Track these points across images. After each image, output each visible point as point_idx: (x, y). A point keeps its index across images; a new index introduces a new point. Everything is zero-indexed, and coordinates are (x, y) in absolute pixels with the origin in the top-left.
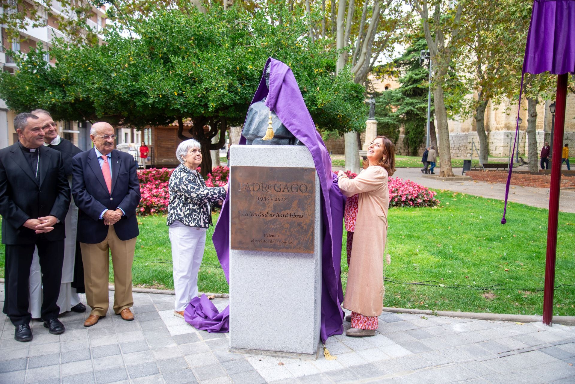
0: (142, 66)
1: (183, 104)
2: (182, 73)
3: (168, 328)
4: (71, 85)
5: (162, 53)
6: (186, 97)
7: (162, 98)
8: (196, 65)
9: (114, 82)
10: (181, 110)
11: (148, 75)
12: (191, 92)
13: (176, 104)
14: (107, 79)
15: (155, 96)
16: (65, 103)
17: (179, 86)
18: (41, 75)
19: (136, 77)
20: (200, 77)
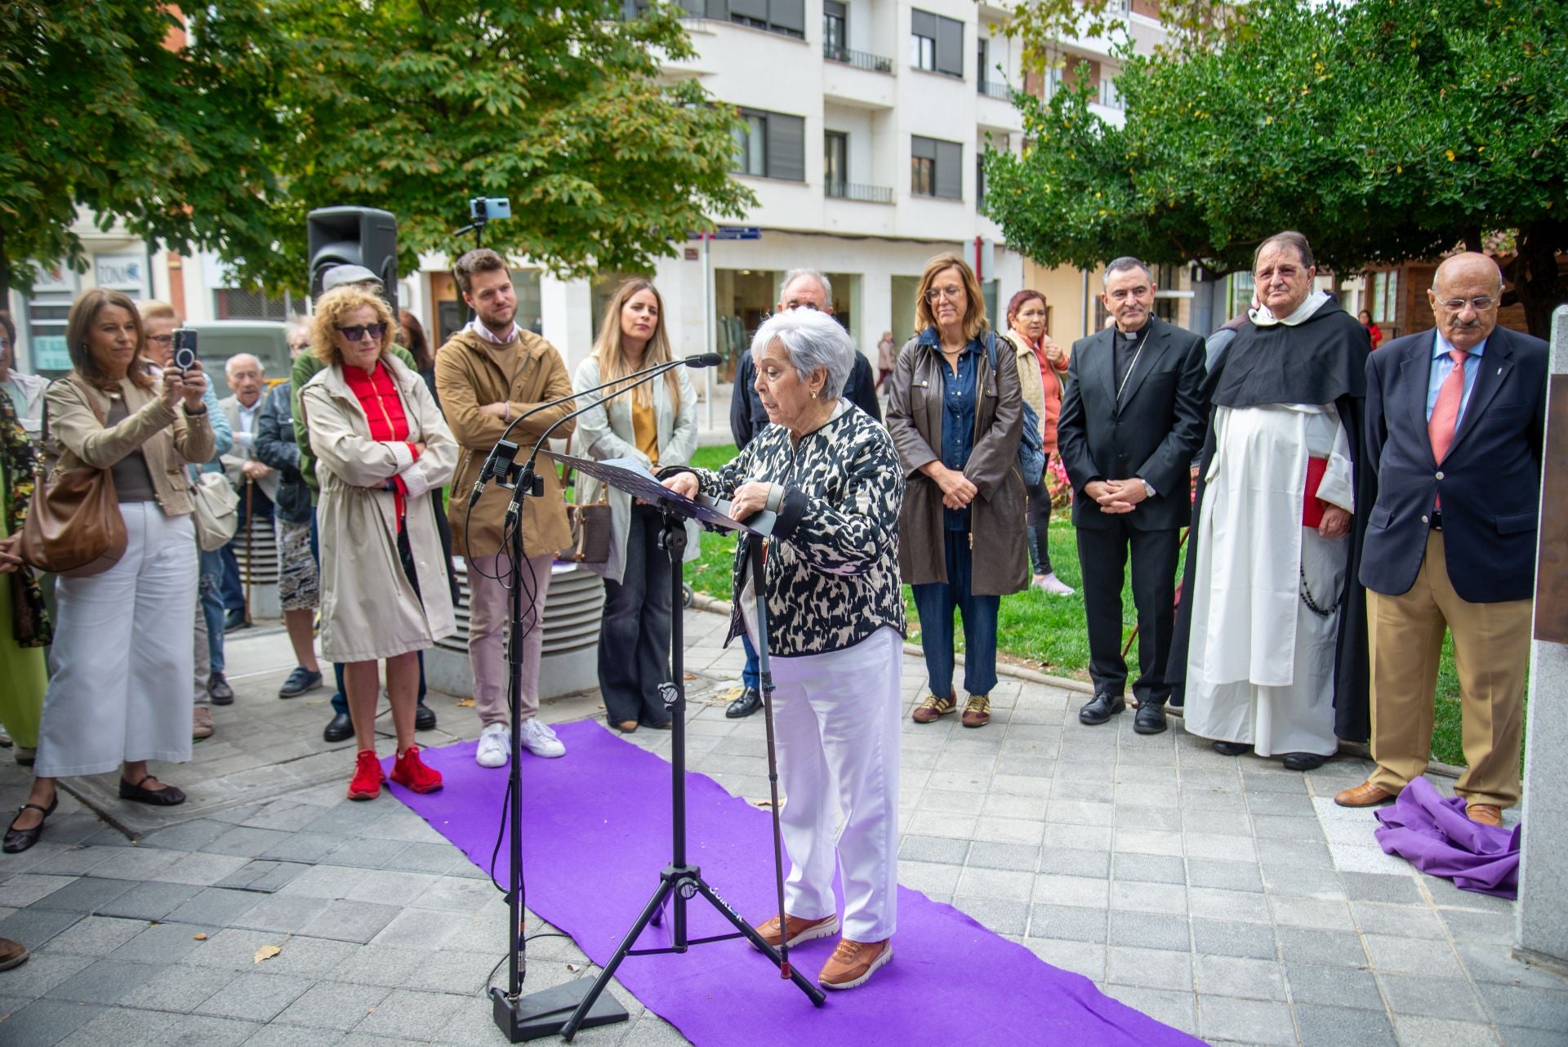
0: (1353, 85)
1: (1476, 188)
2: (1479, 85)
3: (1331, 848)
4: (1150, 168)
5: (1418, 35)
6: (1488, 164)
7: (1402, 175)
8: (1534, 50)
9: (1261, 143)
10: (1466, 205)
11: (1365, 110)
12: (1506, 145)
13: (1449, 188)
14: (1245, 138)
15: (1383, 170)
16: (1133, 219)
17: (1465, 132)
18: (1079, 151)
19: (1328, 120)
20: (1543, 89)
